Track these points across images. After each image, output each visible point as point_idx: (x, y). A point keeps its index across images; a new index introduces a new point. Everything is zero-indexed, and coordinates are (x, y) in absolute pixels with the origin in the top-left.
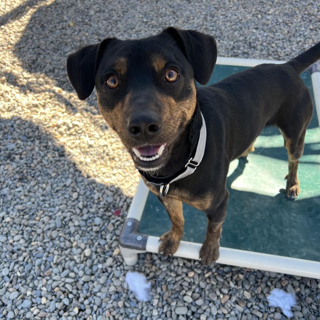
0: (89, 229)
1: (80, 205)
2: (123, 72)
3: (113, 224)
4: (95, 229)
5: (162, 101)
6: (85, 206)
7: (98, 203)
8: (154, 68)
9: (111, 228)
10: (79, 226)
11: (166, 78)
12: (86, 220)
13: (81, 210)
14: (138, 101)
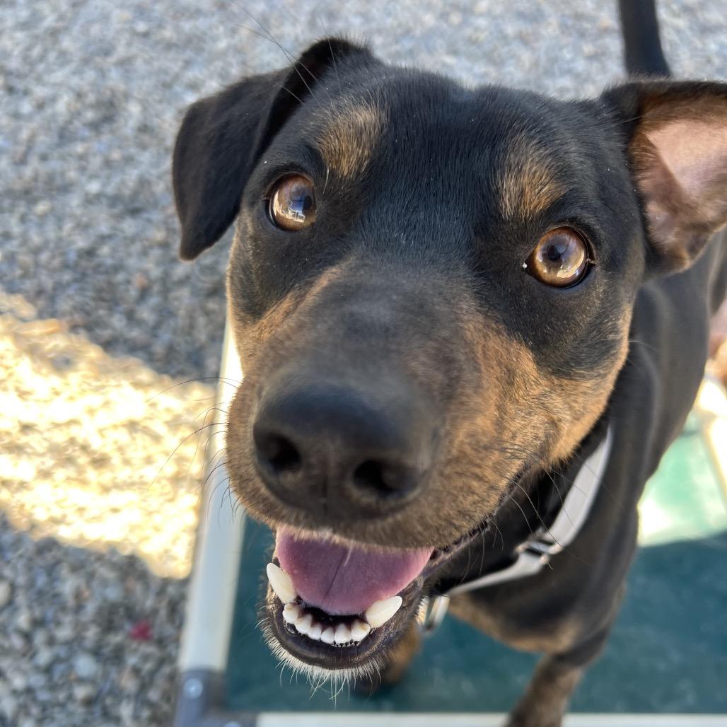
0: (62, 696)
1: (23, 620)
2: (346, 167)
3: (136, 671)
4: (81, 692)
5: (479, 349)
6: (38, 623)
7: (79, 608)
8: (497, 194)
9: (129, 684)
10: (29, 691)
11: (531, 261)
12: (48, 670)
13: (27, 637)
14: (355, 308)
